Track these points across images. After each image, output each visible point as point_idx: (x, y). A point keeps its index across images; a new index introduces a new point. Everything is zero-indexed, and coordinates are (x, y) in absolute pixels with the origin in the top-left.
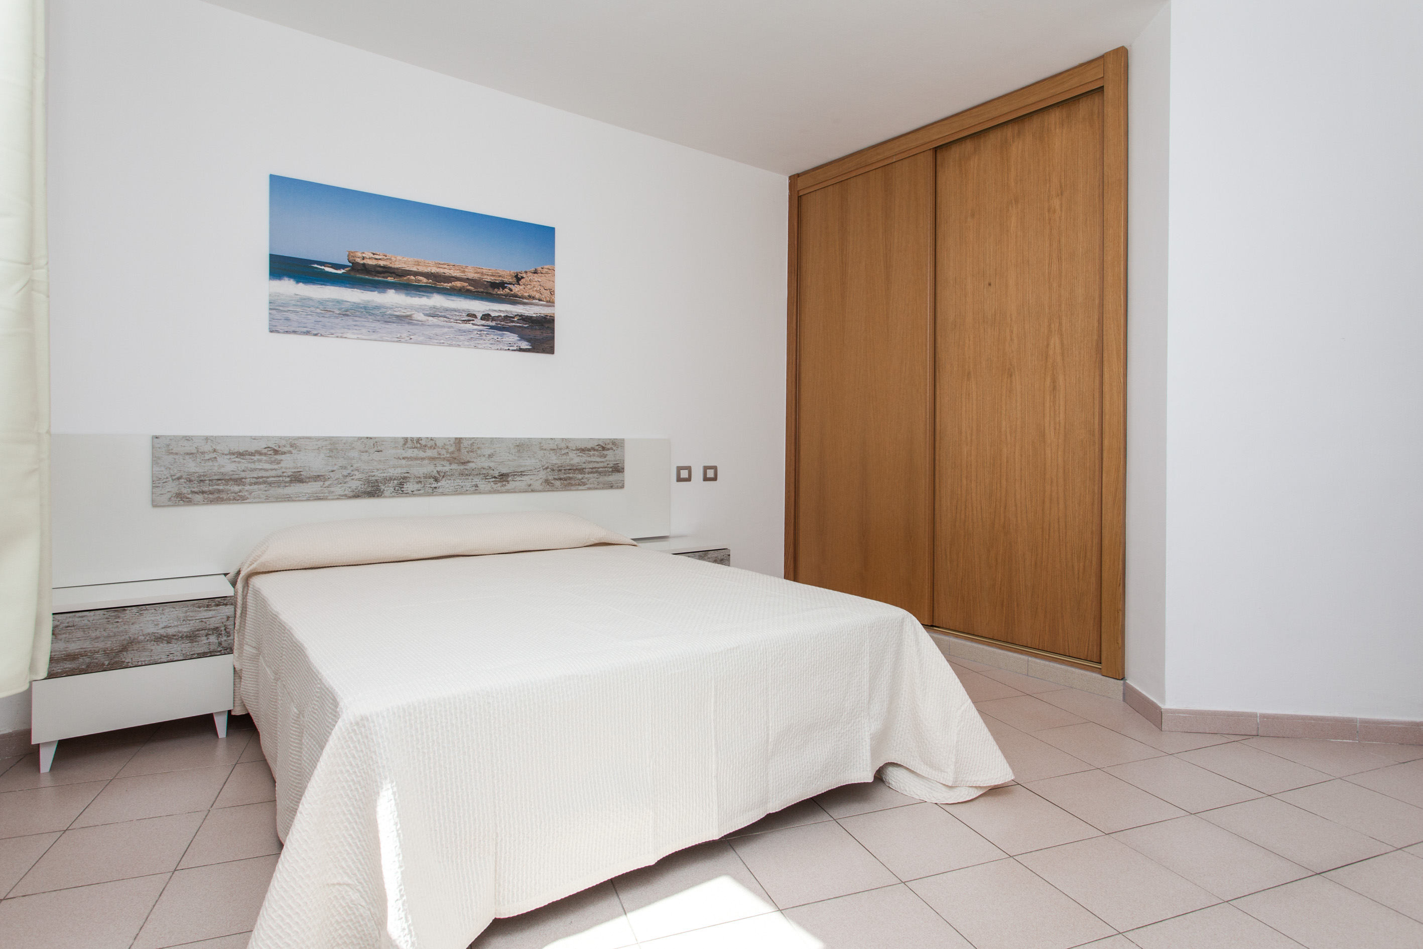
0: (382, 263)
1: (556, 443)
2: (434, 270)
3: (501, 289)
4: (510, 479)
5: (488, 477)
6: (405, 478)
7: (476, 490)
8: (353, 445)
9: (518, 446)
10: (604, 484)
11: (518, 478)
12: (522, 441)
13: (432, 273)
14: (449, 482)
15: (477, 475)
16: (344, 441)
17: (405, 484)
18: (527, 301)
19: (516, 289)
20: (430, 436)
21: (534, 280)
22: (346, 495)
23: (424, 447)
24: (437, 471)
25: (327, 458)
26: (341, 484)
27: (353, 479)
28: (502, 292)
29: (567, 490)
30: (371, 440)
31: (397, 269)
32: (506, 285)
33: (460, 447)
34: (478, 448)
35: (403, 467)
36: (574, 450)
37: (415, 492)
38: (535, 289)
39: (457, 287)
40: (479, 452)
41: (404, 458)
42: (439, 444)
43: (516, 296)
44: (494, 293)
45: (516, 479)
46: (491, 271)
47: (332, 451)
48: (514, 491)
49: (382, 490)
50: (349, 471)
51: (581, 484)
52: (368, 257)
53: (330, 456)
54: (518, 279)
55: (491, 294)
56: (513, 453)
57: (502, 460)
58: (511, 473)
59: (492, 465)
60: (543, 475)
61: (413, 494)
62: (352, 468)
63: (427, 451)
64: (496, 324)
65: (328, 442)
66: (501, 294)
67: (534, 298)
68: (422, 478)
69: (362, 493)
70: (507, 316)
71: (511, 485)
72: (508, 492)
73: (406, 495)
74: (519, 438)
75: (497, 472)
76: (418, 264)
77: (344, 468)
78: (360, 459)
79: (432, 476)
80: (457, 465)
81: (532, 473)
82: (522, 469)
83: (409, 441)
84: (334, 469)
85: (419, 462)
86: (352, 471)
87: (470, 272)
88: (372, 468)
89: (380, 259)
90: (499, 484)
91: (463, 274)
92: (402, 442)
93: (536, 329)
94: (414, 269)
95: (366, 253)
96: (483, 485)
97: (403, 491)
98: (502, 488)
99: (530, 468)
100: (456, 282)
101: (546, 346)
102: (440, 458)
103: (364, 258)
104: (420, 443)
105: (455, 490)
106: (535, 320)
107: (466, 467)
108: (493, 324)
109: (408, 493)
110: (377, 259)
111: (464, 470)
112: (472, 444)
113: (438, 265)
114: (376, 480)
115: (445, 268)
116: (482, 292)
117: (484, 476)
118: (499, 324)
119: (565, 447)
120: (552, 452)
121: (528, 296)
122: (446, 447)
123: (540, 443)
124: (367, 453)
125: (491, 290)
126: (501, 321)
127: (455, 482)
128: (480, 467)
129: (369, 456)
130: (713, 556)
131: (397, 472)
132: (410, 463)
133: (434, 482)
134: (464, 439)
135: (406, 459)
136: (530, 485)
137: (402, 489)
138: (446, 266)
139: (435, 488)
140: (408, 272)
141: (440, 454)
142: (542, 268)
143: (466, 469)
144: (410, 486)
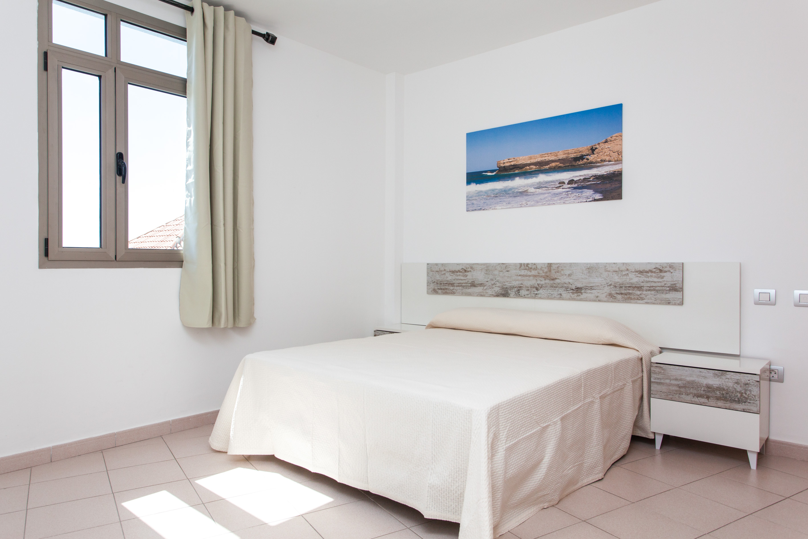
0: (512, 163)
1: (618, 267)
2: (539, 159)
3: (581, 161)
4: (583, 291)
5: (568, 289)
6: (520, 287)
7: (560, 297)
8: (496, 268)
9: (588, 268)
10: (661, 300)
11: (589, 291)
12: (592, 265)
13: (538, 162)
14: (544, 291)
15: (561, 287)
16: (492, 266)
17: (520, 291)
18: (600, 164)
19: (591, 158)
20: (533, 262)
21: (605, 148)
22: (493, 295)
23: (530, 269)
24: (538, 284)
25: (485, 275)
26: (491, 288)
27: (496, 286)
28: (581, 163)
29: (627, 303)
30: (504, 265)
31: (520, 164)
32: (584, 157)
33: (551, 269)
34: (562, 270)
35: (519, 281)
36: (633, 272)
37: (526, 296)
38: (606, 154)
39: (552, 166)
40: (562, 272)
41: (520, 275)
42: (539, 267)
43: (591, 163)
44: (576, 164)
45: (587, 292)
46: (574, 150)
47: (487, 271)
48: (585, 300)
49: (509, 293)
50: (494, 282)
51: (639, 298)
52: (506, 162)
53: (486, 274)
54: (593, 150)
55: (574, 166)
56: (585, 274)
57: (578, 278)
58: (584, 287)
59: (571, 281)
60: (607, 290)
61: (524, 297)
62: (496, 280)
63: (532, 271)
64: (578, 185)
65: (485, 266)
66: (581, 164)
67: (605, 161)
68: (529, 288)
69: (500, 294)
70: (585, 178)
71: (584, 296)
72: (581, 300)
73: (521, 297)
74: (589, 263)
75: (574, 286)
76: (531, 158)
77: (492, 280)
78: (499, 275)
79: (534, 287)
80: (549, 280)
81: (599, 288)
82: (591, 285)
83: (522, 265)
84: (488, 280)
85: (527, 278)
86: (496, 282)
87: (561, 155)
88: (504, 280)
89: (512, 161)
90: (576, 295)
91: (556, 157)
92: (519, 266)
93: (606, 183)
94: (529, 162)
95: (505, 160)
96: (565, 294)
97: (519, 295)
98: (578, 297)
99: (597, 284)
100: (552, 164)
101: (614, 194)
102: (539, 276)
103: (504, 163)
104: (528, 267)
105: (548, 296)
106: (605, 177)
107: (554, 282)
108: (576, 185)
109: (522, 296)
110: (510, 162)
111: (553, 284)
112: (558, 267)
113: (542, 156)
114: (507, 287)
115: (546, 157)
116: (568, 166)
117: (566, 289)
118: (580, 185)
119: (626, 270)
120: (614, 273)
121: (601, 160)
122: (543, 269)
123: (605, 267)
124: (502, 272)
125: (574, 163)
126: (581, 183)
127: (548, 291)
128: (563, 283)
129: (503, 273)
130: (733, 377)
131: (516, 283)
132: (523, 278)
133: (536, 291)
134: (553, 264)
135: (521, 276)
136: (597, 297)
137: (519, 294)
138: (546, 155)
139: (537, 294)
140: (525, 165)
141: (539, 273)
142: (611, 137)
143: (554, 283)
144: (523, 292)
